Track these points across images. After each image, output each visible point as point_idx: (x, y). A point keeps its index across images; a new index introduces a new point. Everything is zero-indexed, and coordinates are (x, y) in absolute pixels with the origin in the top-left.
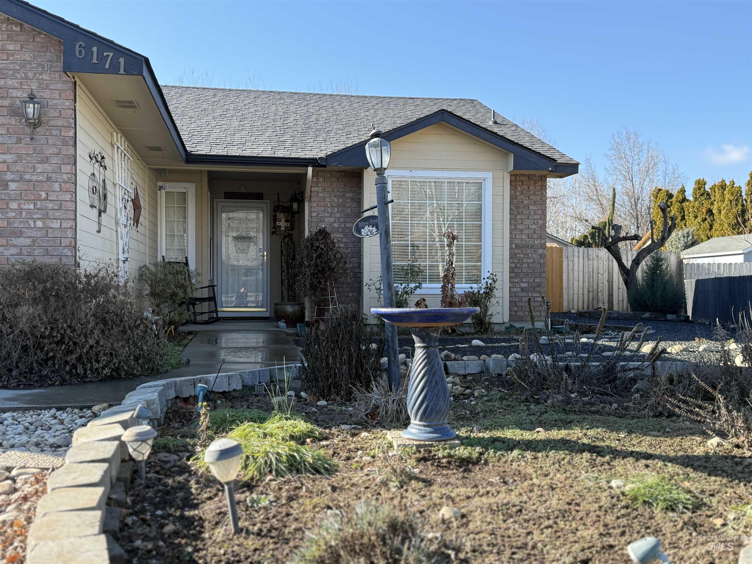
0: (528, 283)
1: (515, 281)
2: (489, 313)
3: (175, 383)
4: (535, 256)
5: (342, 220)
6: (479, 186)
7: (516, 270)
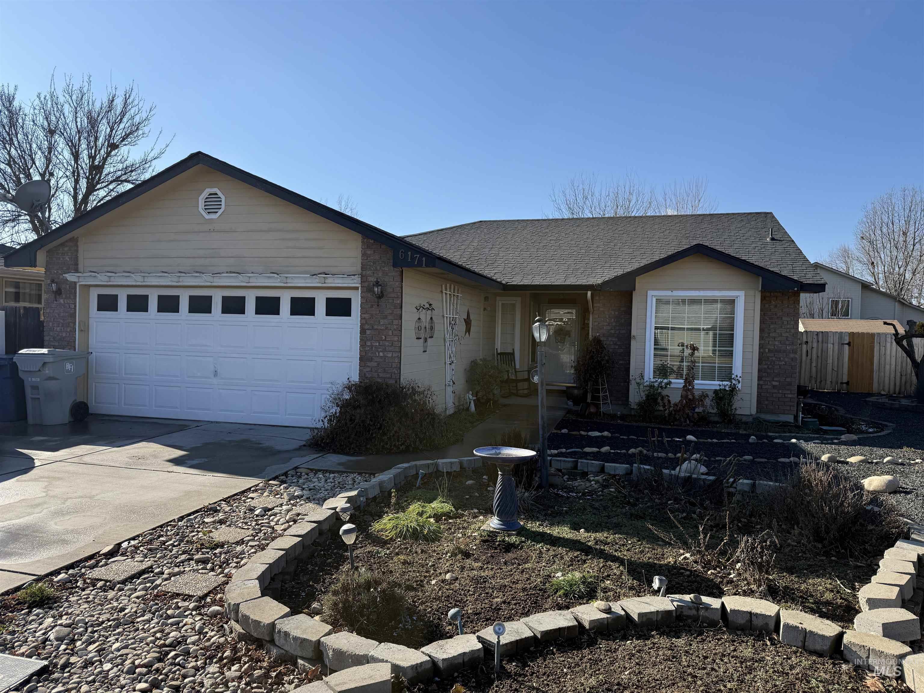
0: (779, 381)
1: (767, 379)
2: (733, 408)
3: (416, 465)
4: (786, 360)
5: (617, 328)
6: (732, 302)
7: (769, 371)
